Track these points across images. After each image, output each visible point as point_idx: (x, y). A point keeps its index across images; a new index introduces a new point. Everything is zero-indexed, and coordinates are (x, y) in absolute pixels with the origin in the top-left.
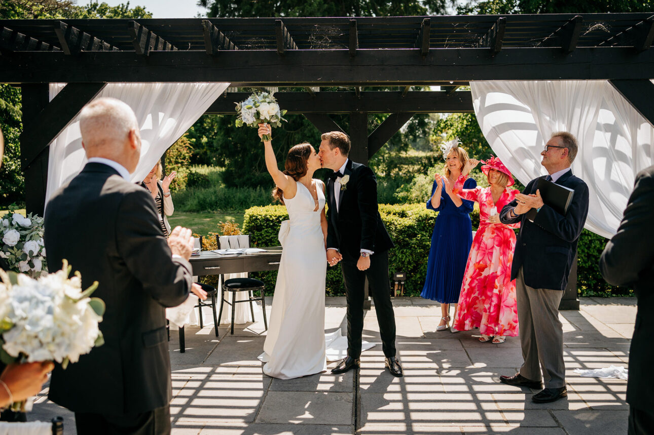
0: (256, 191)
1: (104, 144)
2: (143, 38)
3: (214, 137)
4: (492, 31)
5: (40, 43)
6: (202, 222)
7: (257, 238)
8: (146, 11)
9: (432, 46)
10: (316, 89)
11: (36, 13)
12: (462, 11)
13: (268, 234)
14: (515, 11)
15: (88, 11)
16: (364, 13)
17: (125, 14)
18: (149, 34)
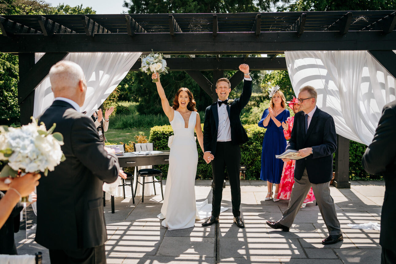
0: (157, 116)
1: (64, 90)
2: (91, 26)
3: (132, 85)
4: (298, 21)
5: (29, 29)
6: (125, 135)
7: (157, 145)
8: (92, 9)
9: (262, 30)
10: (193, 56)
11: (27, 11)
12: (280, 9)
13: (164, 143)
14: (311, 9)
15: (58, 10)
16: (222, 10)
17: (80, 12)
18: (94, 24)
